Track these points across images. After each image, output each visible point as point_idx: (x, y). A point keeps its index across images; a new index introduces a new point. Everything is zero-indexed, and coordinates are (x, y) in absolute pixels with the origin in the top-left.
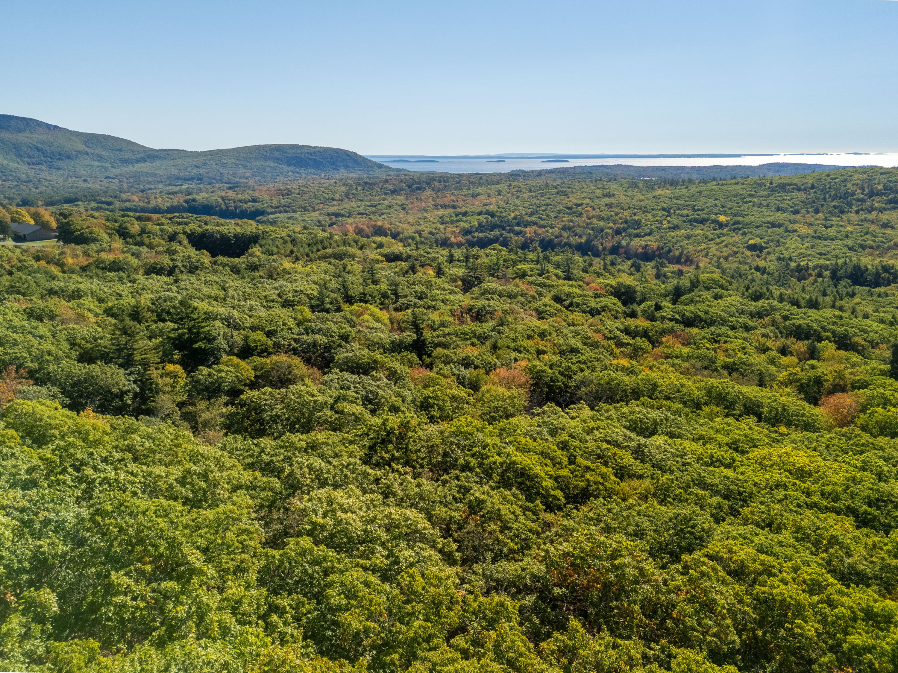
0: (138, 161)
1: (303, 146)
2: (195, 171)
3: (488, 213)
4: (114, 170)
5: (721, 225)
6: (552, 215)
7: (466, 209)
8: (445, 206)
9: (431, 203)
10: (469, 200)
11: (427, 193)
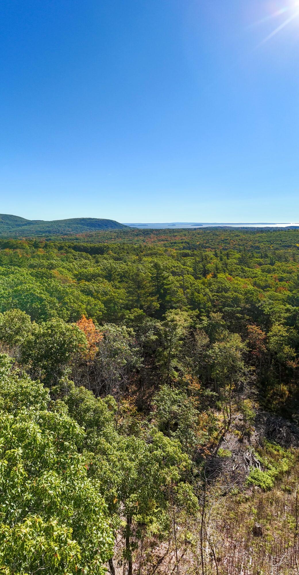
0: (23, 225)
1: (94, 219)
2: (47, 229)
4: (13, 229)
7: (174, 241)
8: (163, 240)
9: (156, 239)
10: (173, 238)
11: (152, 235)
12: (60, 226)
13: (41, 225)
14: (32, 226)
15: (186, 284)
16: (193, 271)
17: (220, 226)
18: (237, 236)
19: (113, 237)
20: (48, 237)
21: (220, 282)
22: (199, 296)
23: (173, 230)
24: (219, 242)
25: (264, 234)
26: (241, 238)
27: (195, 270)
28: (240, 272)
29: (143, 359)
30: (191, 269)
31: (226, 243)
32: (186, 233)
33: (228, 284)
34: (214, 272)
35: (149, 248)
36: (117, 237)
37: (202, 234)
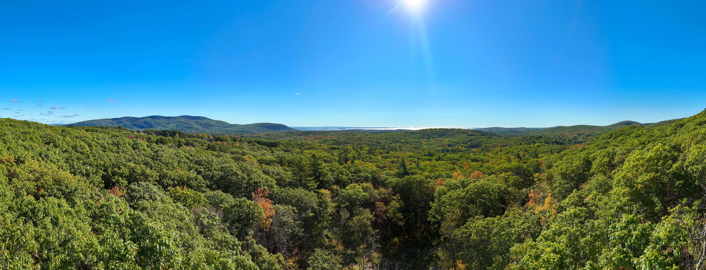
1: (271, 123)
2: (241, 130)
3: (334, 140)
5: (403, 143)
6: (354, 141)
7: (326, 139)
8: (318, 139)
9: (314, 138)
10: (325, 137)
11: (311, 135)
12: (249, 128)
13: (238, 127)
14: (232, 128)
15: (333, 168)
16: (338, 159)
17: (357, 129)
18: (367, 135)
19: (283, 136)
20: (242, 135)
21: (356, 166)
22: (342, 177)
23: (326, 131)
24: (356, 140)
25: (383, 134)
26: (370, 137)
27: (339, 158)
28: (369, 159)
29: (303, 230)
30: (337, 158)
31: (360, 140)
32: (334, 133)
33: (361, 168)
34: (352, 160)
35: (309, 144)
36: (286, 136)
37: (345, 134)
